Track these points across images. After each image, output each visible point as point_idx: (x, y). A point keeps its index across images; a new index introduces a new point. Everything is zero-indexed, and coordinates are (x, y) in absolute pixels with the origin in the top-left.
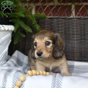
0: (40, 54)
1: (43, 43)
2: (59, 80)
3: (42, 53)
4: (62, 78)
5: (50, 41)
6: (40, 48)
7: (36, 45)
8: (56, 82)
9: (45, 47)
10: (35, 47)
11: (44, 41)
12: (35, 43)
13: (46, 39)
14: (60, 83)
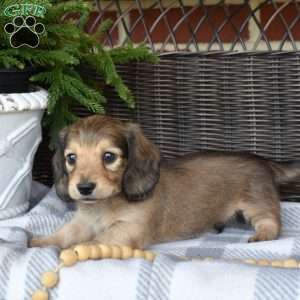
0: (86, 189)
1: (95, 154)
2: (163, 276)
3: (93, 186)
4: (173, 269)
5: (117, 151)
6: (88, 170)
7: (73, 162)
8: (153, 283)
9: (101, 167)
10: (69, 167)
11: (98, 150)
12: (70, 155)
13: (106, 144)
14: (163, 284)
